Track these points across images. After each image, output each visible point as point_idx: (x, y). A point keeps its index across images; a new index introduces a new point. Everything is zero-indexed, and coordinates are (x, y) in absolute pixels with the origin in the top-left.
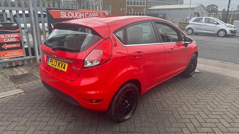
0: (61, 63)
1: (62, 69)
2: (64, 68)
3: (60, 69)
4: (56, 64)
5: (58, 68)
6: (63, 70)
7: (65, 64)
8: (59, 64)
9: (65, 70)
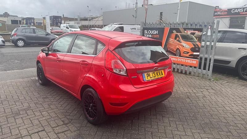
0: (158, 73)
1: (161, 76)
2: (162, 74)
3: (160, 77)
4: (155, 75)
5: (158, 77)
6: (163, 76)
7: (161, 71)
8: (157, 74)
9: (164, 75)
